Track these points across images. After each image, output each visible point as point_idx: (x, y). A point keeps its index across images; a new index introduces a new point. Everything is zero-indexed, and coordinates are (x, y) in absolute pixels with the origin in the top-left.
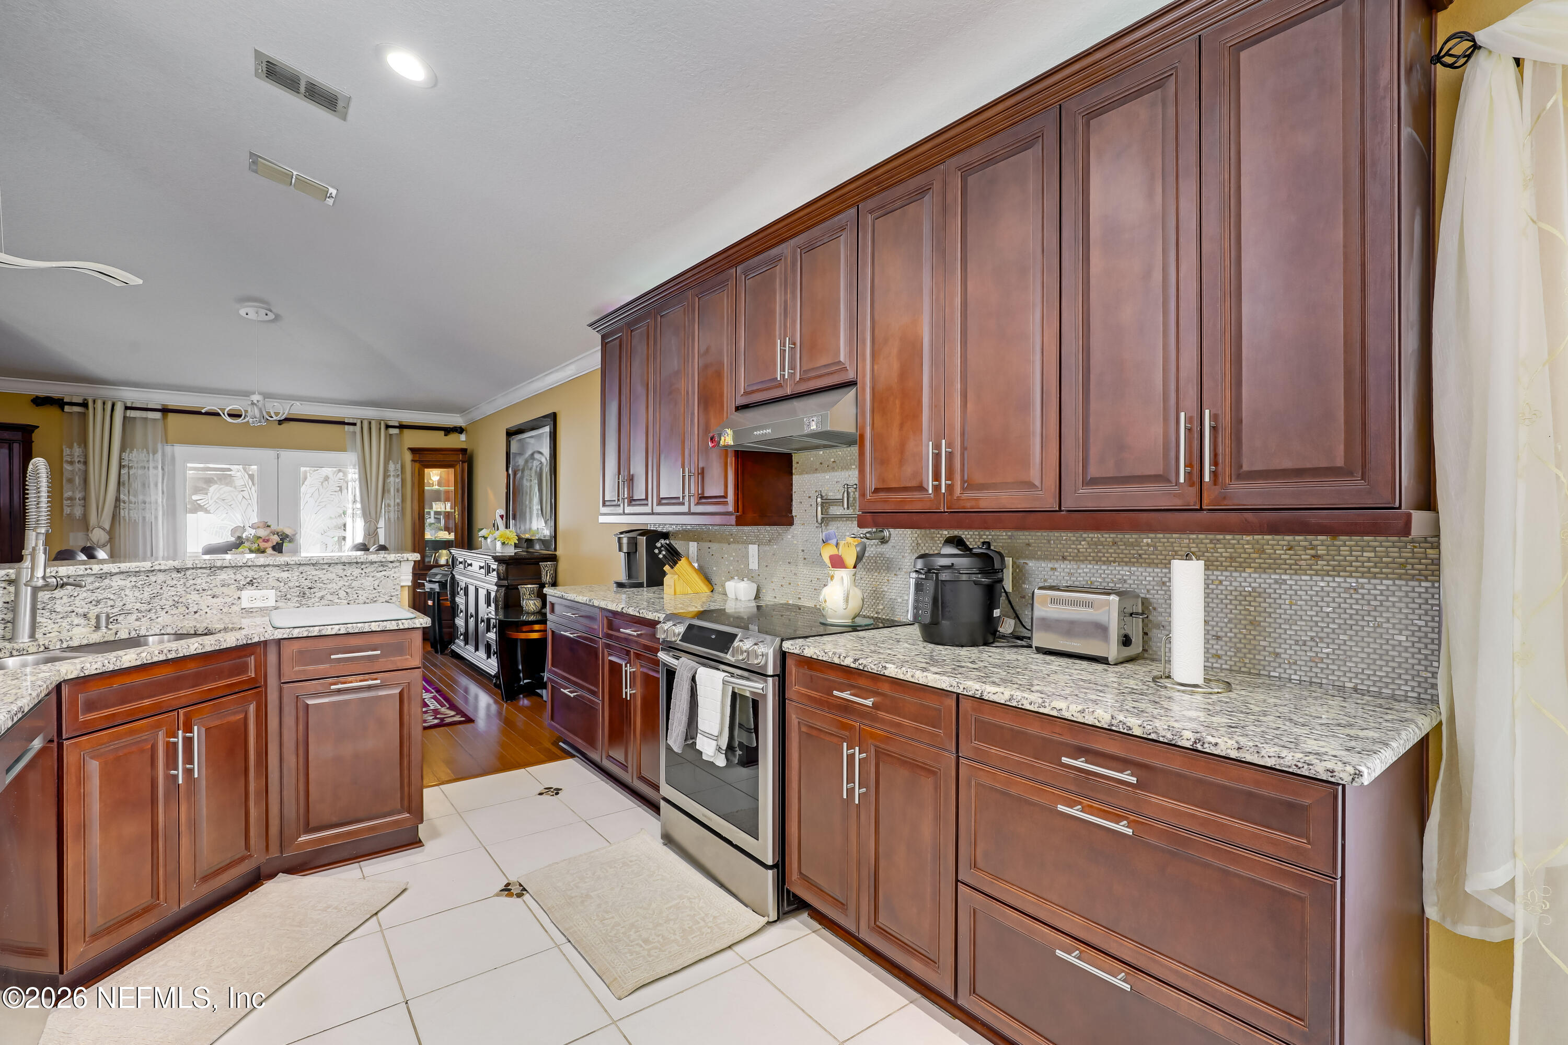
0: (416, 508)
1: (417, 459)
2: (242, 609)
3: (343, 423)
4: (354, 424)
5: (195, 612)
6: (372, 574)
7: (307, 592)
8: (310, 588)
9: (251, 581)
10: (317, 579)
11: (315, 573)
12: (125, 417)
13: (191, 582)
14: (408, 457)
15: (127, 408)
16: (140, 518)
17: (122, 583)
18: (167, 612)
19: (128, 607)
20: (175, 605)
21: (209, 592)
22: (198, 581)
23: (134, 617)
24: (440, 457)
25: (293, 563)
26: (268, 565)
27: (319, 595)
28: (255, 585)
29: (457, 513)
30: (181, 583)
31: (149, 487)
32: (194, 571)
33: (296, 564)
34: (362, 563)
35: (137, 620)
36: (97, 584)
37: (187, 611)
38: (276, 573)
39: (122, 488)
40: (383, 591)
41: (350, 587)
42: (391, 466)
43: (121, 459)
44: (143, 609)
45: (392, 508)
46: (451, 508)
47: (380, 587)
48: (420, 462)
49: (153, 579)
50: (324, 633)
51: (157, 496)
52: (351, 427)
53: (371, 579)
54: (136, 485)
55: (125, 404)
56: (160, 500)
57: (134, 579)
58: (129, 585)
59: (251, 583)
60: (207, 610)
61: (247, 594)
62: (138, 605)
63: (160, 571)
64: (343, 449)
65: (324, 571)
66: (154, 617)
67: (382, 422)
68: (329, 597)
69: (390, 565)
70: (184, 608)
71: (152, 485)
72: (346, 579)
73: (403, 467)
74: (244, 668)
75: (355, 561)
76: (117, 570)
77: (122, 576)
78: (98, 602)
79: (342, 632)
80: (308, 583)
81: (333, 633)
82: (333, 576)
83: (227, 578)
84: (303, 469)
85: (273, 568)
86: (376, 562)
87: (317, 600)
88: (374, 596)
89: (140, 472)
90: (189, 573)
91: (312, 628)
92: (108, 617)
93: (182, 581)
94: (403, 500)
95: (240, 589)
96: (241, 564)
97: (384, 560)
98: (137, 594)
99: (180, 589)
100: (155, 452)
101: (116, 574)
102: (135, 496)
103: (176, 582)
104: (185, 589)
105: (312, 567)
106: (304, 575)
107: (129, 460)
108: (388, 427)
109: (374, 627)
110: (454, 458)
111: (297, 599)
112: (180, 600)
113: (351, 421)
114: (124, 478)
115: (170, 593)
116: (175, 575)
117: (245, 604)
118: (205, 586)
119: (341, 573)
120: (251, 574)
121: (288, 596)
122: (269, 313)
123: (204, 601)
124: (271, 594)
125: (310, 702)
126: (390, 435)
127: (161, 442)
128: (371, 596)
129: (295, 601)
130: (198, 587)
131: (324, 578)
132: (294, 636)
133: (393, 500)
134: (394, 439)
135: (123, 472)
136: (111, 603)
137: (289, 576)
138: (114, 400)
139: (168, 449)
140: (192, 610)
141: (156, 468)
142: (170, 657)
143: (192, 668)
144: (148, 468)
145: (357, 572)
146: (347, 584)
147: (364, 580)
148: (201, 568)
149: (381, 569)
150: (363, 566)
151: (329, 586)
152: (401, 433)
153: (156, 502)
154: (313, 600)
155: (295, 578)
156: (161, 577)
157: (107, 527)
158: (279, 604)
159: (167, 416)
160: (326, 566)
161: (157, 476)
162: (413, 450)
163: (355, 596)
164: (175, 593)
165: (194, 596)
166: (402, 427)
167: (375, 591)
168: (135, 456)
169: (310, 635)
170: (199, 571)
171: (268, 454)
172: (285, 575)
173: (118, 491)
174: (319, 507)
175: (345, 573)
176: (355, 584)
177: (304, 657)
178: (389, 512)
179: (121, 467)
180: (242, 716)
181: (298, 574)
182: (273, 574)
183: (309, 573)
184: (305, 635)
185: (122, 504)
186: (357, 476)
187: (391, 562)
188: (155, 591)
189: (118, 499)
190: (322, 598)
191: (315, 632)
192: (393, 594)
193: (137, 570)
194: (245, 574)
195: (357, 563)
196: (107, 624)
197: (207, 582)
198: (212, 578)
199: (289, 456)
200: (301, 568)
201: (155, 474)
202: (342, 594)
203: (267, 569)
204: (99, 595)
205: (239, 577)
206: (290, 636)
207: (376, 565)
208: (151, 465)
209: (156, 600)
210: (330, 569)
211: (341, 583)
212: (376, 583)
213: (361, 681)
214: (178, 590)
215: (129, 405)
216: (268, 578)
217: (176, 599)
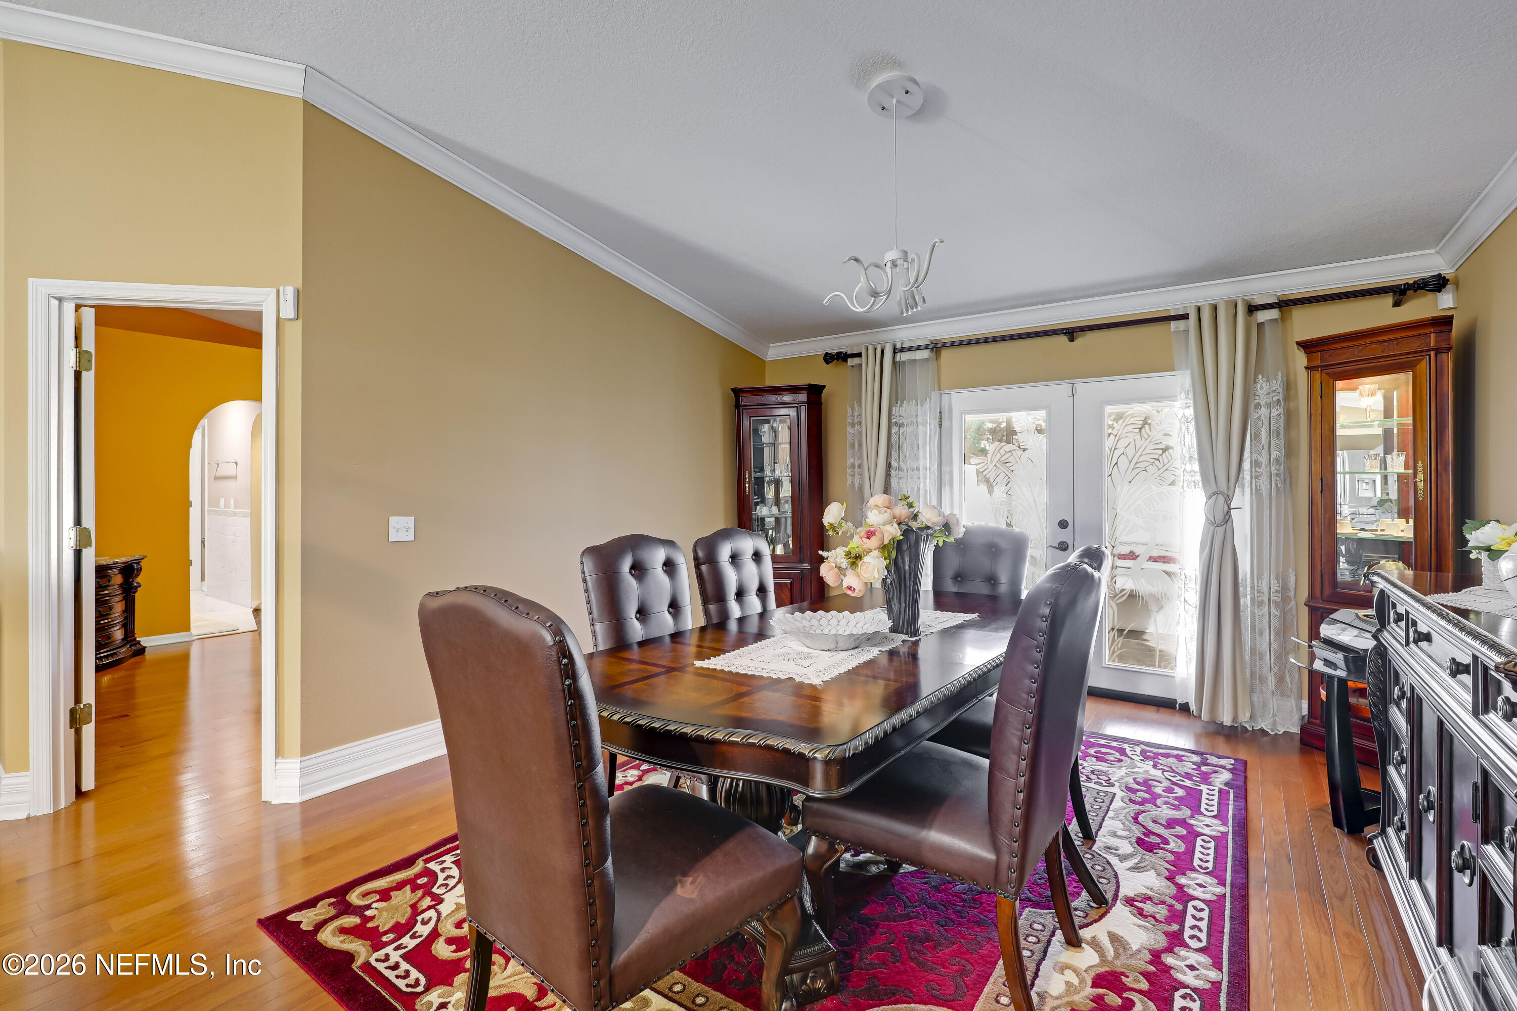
0: (1318, 467)
1: (1318, 363)
3: (1166, 319)
4: (1185, 317)
12: (894, 363)
14: (1301, 359)
15: (896, 351)
24: (1373, 350)
29: (1421, 476)
39: (893, 452)
42: (1262, 387)
45: (1263, 470)
46: (1406, 468)
48: (1324, 370)
52: (1181, 324)
54: (906, 448)
55: (894, 345)
64: (1169, 367)
67: (1239, 303)
71: (920, 446)
73: (1289, 387)
84: (1109, 409)
89: (910, 433)
94: (1290, 451)
100: (924, 402)
102: (904, 461)
107: (899, 416)
108: (1252, 309)
110: (1415, 345)
113: (1181, 312)
126: (1260, 326)
127: (935, 390)
133: (1265, 453)
134: (1268, 330)
138: (885, 343)
139: (943, 397)
141: (923, 423)
144: (917, 425)
152: (1283, 318)
159: (939, 353)
162: (1307, 346)
166: (1284, 305)
171: (1059, 391)
174: (1136, 471)
178: (1257, 477)
179: (891, 424)
185: (893, 472)
186: (1190, 412)
199: (1089, 389)
201: (926, 432)
208: (919, 420)
215: (899, 346)
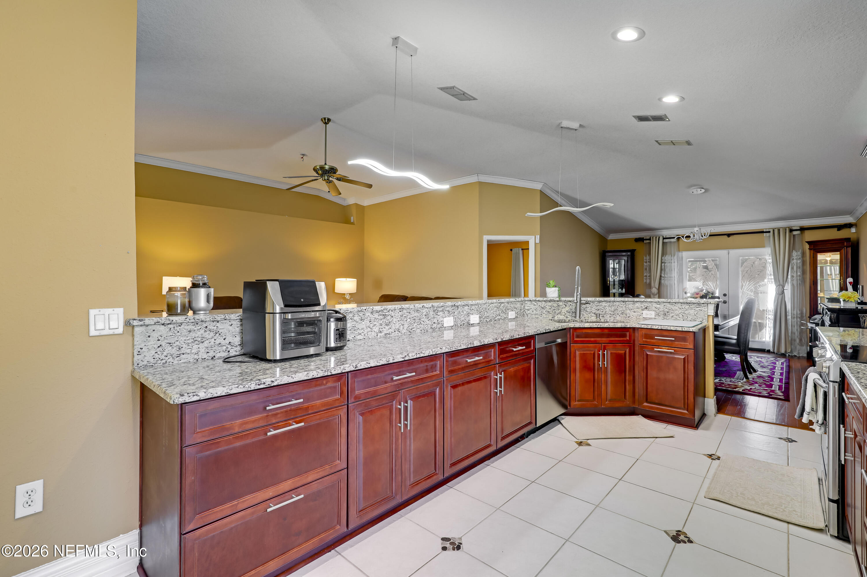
1: (812, 248)
2: (643, 318)
3: (763, 232)
4: (769, 232)
5: (629, 317)
6: (694, 309)
7: (667, 313)
8: (668, 312)
9: (646, 307)
10: (670, 309)
11: (669, 306)
12: (663, 242)
13: (628, 306)
14: (807, 246)
15: (664, 238)
16: (669, 284)
17: (605, 304)
18: (619, 316)
19: (607, 312)
20: (622, 313)
21: (633, 310)
22: (630, 306)
23: (609, 316)
25: (660, 301)
26: (652, 302)
27: (671, 315)
28: (648, 309)
30: (624, 306)
31: (672, 270)
32: (628, 302)
33: (662, 302)
34: (689, 303)
35: (610, 317)
36: (598, 304)
37: (626, 316)
38: (655, 305)
39: (662, 272)
40: (699, 316)
41: (684, 313)
42: (794, 254)
43: (662, 259)
44: (612, 314)
45: (795, 278)
47: (698, 314)
48: (814, 250)
49: (615, 304)
50: (653, 328)
51: (675, 274)
52: (768, 234)
53: (693, 310)
54: (667, 270)
55: (663, 236)
56: (676, 276)
57: (609, 303)
58: (607, 305)
59: (646, 308)
60: (632, 317)
61: (645, 312)
62: (610, 312)
63: (617, 301)
64: (764, 247)
65: (674, 305)
66: (615, 317)
67: (787, 228)
68: (675, 316)
69: (703, 305)
70: (625, 315)
71: (673, 270)
72: (682, 310)
73: (803, 254)
74: (625, 336)
75: (686, 302)
76: (603, 300)
77: (605, 302)
78: (599, 310)
79: (659, 328)
80: (667, 310)
81: (656, 328)
82: (677, 308)
83: (638, 305)
84: (741, 259)
85: (654, 303)
86: (696, 303)
87: (671, 317)
88: (695, 318)
89: (669, 264)
90: (627, 303)
91: (648, 325)
92: (599, 314)
93: (625, 305)
94: (804, 273)
95: (642, 310)
96: (643, 301)
97: (699, 302)
98: (610, 308)
99: (624, 308)
100: (674, 255)
101: (604, 301)
102: (666, 275)
103: (623, 306)
104: (625, 308)
105: (668, 304)
106: (665, 306)
107: (665, 260)
108: (791, 231)
109: (672, 328)
110: (841, 245)
111: (663, 316)
112: (624, 312)
113: (768, 230)
114: (663, 267)
115: (620, 309)
116: (622, 303)
117: (644, 316)
118: (631, 308)
119: (680, 307)
120: (646, 305)
121: (660, 315)
122: (702, 189)
123: (631, 313)
124: (653, 313)
125: (648, 353)
126: (794, 235)
127: (677, 251)
128: (693, 318)
129: (662, 317)
130: (630, 308)
131: (673, 308)
132: (642, 327)
133: (795, 273)
134: (797, 237)
135: (663, 265)
136: (602, 310)
137: (660, 306)
138: (659, 236)
139: (680, 254)
140: (628, 316)
141: (674, 262)
142: (599, 327)
143: (606, 331)
144: (672, 263)
145: (687, 307)
146: (683, 312)
147: (690, 311)
148: (630, 301)
149: (698, 306)
150: (690, 305)
151: (675, 312)
152: (801, 233)
153: (674, 277)
154: (669, 317)
155: (662, 307)
156: (617, 304)
157: (657, 288)
158: (656, 317)
159: (679, 239)
160: (674, 304)
161: (675, 266)
162: (809, 243)
163: (686, 317)
164: (622, 309)
165: (628, 311)
166: (803, 229)
167: (695, 316)
168: (667, 258)
169: (648, 328)
170: (630, 302)
171: (724, 253)
172: (658, 306)
173: (661, 273)
175: (682, 307)
176: (686, 312)
177: (647, 336)
178: (793, 280)
179: (662, 263)
180: (624, 352)
181: (663, 306)
182: (654, 305)
183: (667, 306)
184: (646, 328)
185: (662, 278)
187: (703, 304)
188: (616, 308)
189: (661, 276)
190: (672, 316)
191: (649, 327)
192: (704, 318)
193: (609, 300)
194: (644, 304)
195: (687, 303)
196: (599, 316)
197: (632, 307)
198: (634, 305)
199: (735, 252)
200: (664, 304)
201: (675, 265)
202: (681, 316)
203: (652, 303)
204: (598, 308)
205: (642, 306)
206: (641, 327)
207: (696, 305)
208: (673, 261)
209: (616, 311)
210: (676, 305)
211: (680, 311)
212: (696, 312)
213: (667, 349)
214: (623, 308)
215: (665, 237)
216: (652, 307)
217: (623, 312)
